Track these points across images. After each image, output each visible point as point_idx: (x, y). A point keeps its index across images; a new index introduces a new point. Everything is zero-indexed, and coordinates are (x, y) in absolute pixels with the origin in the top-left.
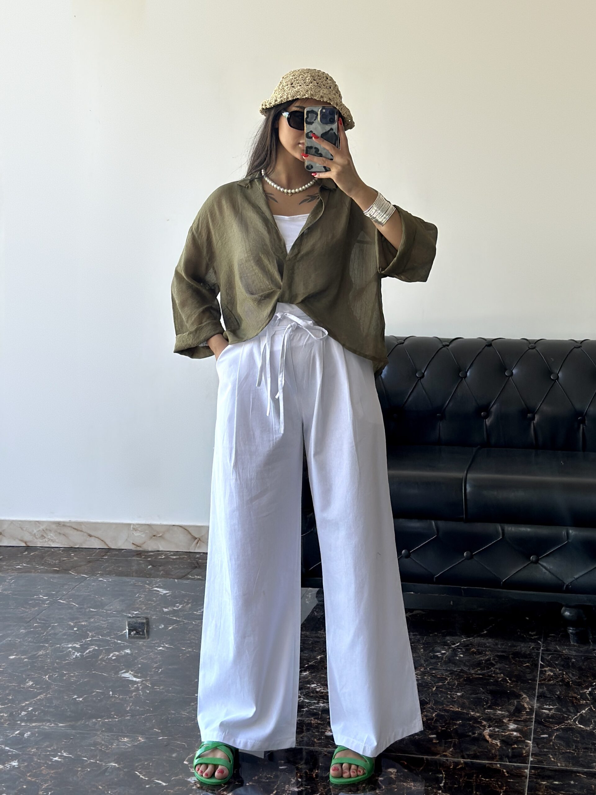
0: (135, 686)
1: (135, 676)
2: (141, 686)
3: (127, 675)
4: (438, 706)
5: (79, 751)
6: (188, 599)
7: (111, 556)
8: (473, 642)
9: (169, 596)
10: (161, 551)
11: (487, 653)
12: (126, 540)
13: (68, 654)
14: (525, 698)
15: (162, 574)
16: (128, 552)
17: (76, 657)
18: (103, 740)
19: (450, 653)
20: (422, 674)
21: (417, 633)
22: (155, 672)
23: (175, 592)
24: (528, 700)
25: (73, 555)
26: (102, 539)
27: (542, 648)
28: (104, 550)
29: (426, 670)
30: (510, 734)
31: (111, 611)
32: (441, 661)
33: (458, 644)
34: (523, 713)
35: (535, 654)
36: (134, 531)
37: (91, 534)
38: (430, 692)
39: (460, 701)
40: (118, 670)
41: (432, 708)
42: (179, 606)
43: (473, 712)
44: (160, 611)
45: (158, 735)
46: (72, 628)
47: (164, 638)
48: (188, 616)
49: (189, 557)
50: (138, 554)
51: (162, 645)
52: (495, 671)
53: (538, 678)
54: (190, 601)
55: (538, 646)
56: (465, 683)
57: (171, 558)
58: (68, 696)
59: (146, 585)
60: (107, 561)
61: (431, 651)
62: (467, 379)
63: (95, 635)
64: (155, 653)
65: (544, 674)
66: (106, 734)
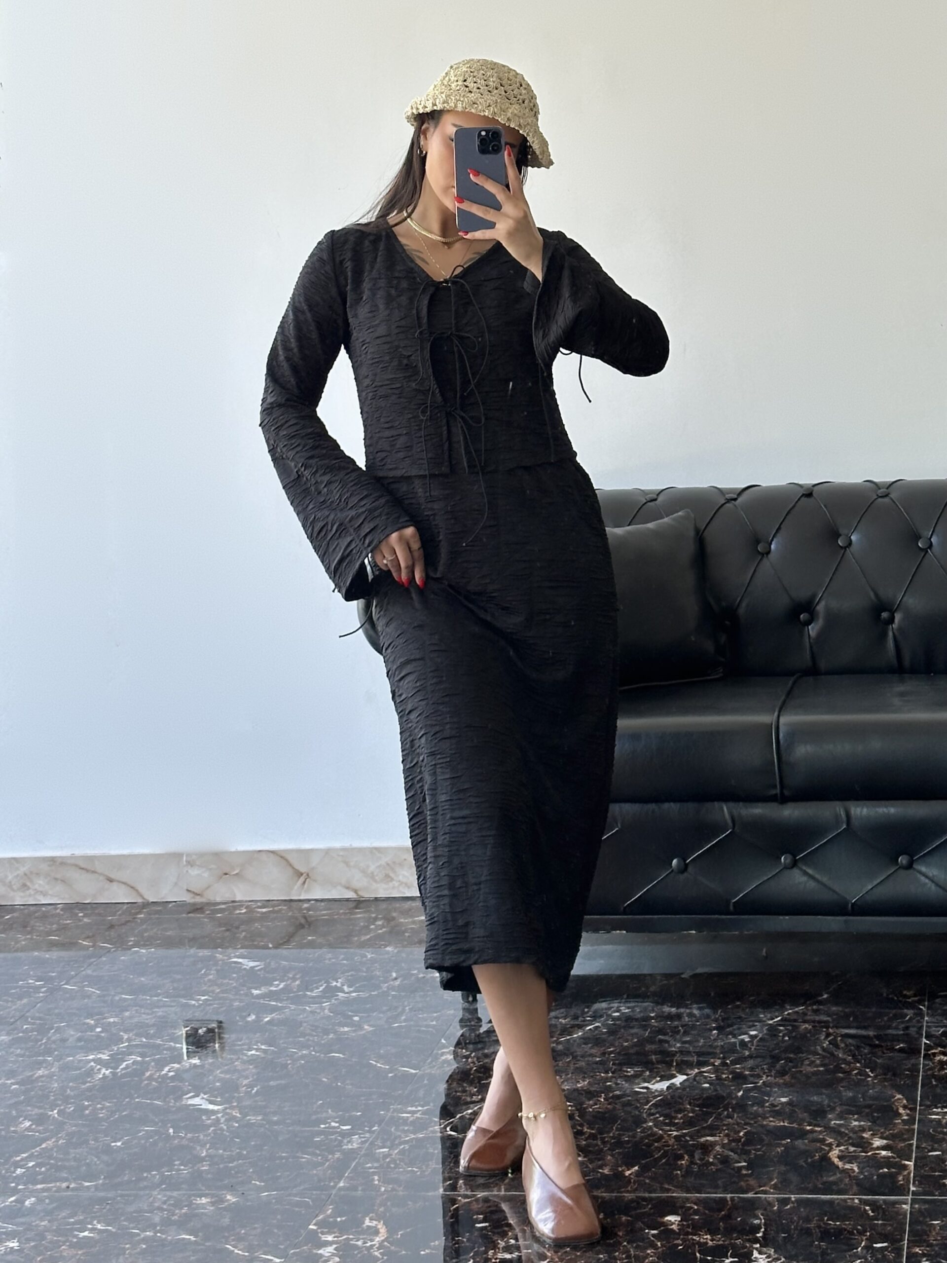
0: (213, 1117)
1: (211, 1103)
2: (222, 1116)
3: (196, 1101)
4: (747, 1120)
5: (124, 1221)
6: (293, 973)
7: (150, 914)
8: (805, 1014)
9: (259, 970)
10: (240, 901)
11: (831, 1030)
12: (176, 884)
13: (90, 1073)
14: (899, 1099)
15: (245, 937)
16: (180, 906)
17: (105, 1077)
18: (165, 1203)
19: (766, 1034)
20: (716, 1070)
21: (705, 1005)
22: (246, 1093)
23: (270, 963)
24: (905, 1101)
25: (81, 915)
26: (133, 885)
27: (926, 1018)
28: (134, 905)
29: (724, 1064)
30: (876, 1154)
31: (160, 998)
32: (751, 1048)
33: (779, 1018)
34: (897, 1121)
35: (915, 1029)
36: (189, 867)
37: (113, 876)
38: (733, 1099)
39: (787, 1110)
40: (180, 1093)
41: (738, 1124)
42: (278, 985)
43: (810, 1126)
44: (246, 995)
45: (260, 1189)
46: (92, 1028)
47: (257, 1036)
48: (297, 1000)
49: (290, 908)
50: (197, 909)
51: (255, 1047)
52: (845, 1060)
53: (921, 1066)
54: (298, 976)
55: (920, 1014)
56: (793, 1081)
57: (258, 912)
58: (96, 1140)
59: (218, 955)
60: (143, 921)
61: (731, 1033)
62: (771, 556)
63: (134, 1037)
64: (244, 1062)
65: (931, 1060)
66: (168, 1193)
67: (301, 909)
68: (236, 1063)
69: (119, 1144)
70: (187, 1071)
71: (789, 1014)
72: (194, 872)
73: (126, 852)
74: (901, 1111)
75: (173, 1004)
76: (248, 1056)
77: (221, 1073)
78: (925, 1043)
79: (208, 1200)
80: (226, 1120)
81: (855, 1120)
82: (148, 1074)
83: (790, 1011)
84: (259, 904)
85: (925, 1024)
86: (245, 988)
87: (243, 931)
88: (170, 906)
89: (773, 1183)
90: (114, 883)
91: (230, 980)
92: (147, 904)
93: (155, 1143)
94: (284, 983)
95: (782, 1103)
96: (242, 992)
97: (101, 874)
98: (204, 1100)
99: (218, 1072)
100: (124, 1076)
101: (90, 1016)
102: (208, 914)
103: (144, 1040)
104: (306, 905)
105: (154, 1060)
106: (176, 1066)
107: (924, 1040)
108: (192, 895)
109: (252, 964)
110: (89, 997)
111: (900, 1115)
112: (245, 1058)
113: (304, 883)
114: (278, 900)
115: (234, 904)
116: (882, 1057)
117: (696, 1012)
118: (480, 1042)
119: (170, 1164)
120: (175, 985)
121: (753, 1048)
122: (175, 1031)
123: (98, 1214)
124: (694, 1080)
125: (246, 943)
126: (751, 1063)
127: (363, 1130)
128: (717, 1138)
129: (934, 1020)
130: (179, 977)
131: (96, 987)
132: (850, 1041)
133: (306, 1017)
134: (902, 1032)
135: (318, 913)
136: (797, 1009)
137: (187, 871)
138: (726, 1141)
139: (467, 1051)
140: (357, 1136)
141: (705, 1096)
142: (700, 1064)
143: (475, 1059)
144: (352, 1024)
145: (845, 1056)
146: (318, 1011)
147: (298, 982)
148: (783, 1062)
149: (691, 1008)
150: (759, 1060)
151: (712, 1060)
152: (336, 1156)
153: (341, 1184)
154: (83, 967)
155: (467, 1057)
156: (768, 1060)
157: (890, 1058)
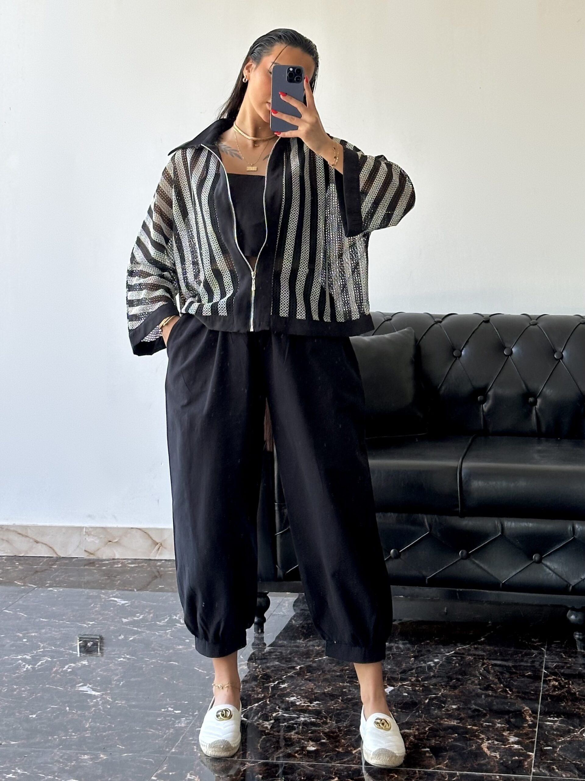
0: (95, 701)
1: (94, 690)
2: (100, 700)
3: (85, 688)
4: (431, 720)
5: (35, 769)
6: (149, 609)
7: (60, 566)
8: (469, 650)
9: (128, 606)
10: (118, 559)
11: (485, 661)
12: (78, 546)
13: (18, 667)
14: (527, 710)
15: (120, 583)
16: (80, 561)
17: (28, 670)
18: (61, 757)
19: (445, 661)
20: (413, 685)
21: (407, 642)
22: (116, 685)
23: (134, 602)
24: (530, 712)
25: (17, 563)
26: (50, 546)
27: (546, 656)
28: (52, 559)
29: (417, 680)
30: (511, 746)
31: (65, 621)
32: (435, 671)
33: (453, 652)
34: (525, 725)
35: (538, 663)
36: (87, 535)
37: (38, 540)
38: (422, 704)
39: (456, 714)
40: (74, 683)
41: (425, 722)
42: (139, 616)
43: (470, 725)
44: (118, 622)
45: (122, 751)
46: (21, 639)
47: (124, 649)
48: (151, 627)
49: (149, 565)
50: (91, 563)
51: (123, 656)
52: (493, 681)
53: (542, 688)
54: (152, 611)
55: (542, 653)
56: (460, 694)
57: (129, 567)
58: (20, 713)
59: (102, 595)
60: (56, 570)
61: (423, 660)
62: (461, 358)
63: (47, 646)
64: (115, 665)
65: (547, 684)
66: (64, 751)
67: (156, 566)
68: (111, 665)
69: (34, 716)
70: (79, 669)
71: (459, 650)
72: (90, 539)
73: (48, 524)
74: (528, 718)
75: (72, 626)
76: (118, 661)
77: (100, 671)
78: (544, 672)
79: (89, 757)
80: (102, 703)
81: (499, 723)
82: (54, 669)
83: (460, 648)
84: (129, 561)
85: (545, 660)
86: (118, 618)
87: (119, 580)
88: (74, 560)
89: (445, 763)
90: (40, 545)
91: (109, 611)
92: (59, 559)
93: (57, 717)
94: (142, 616)
95: (453, 709)
96: (116, 620)
97: (31, 538)
98: (89, 688)
99: (99, 670)
100: (39, 670)
101: (20, 631)
102: (98, 567)
103: (53, 648)
104: (159, 564)
105: (58, 661)
106: (73, 665)
107: (544, 670)
108: (88, 554)
109: (123, 602)
110: (20, 619)
111: (527, 721)
112: (116, 662)
113: (159, 548)
114: (142, 559)
115: (114, 561)
116: (517, 680)
117: (401, 646)
118: (265, 659)
119: (66, 731)
120: (74, 613)
121: (436, 670)
122: (73, 643)
123: (19, 763)
124: (398, 690)
125: (120, 588)
126: (434, 681)
127: (189, 714)
128: (411, 731)
129: (551, 658)
130: (77, 608)
131: (24, 612)
132: (497, 668)
133: (156, 638)
134: (529, 665)
135: (166, 569)
136: (464, 647)
137: (85, 539)
138: (417, 733)
139: (256, 664)
140: (184, 719)
141: (404, 701)
142: (403, 680)
143: (261, 669)
144: (184, 644)
145: (494, 679)
146: (164, 635)
147: (151, 615)
148: (454, 681)
149: (398, 643)
150: (440, 679)
151: (410, 678)
152: (171, 731)
153: (173, 751)
154: (17, 598)
155: (256, 668)
156: (446, 680)
157: (522, 682)
